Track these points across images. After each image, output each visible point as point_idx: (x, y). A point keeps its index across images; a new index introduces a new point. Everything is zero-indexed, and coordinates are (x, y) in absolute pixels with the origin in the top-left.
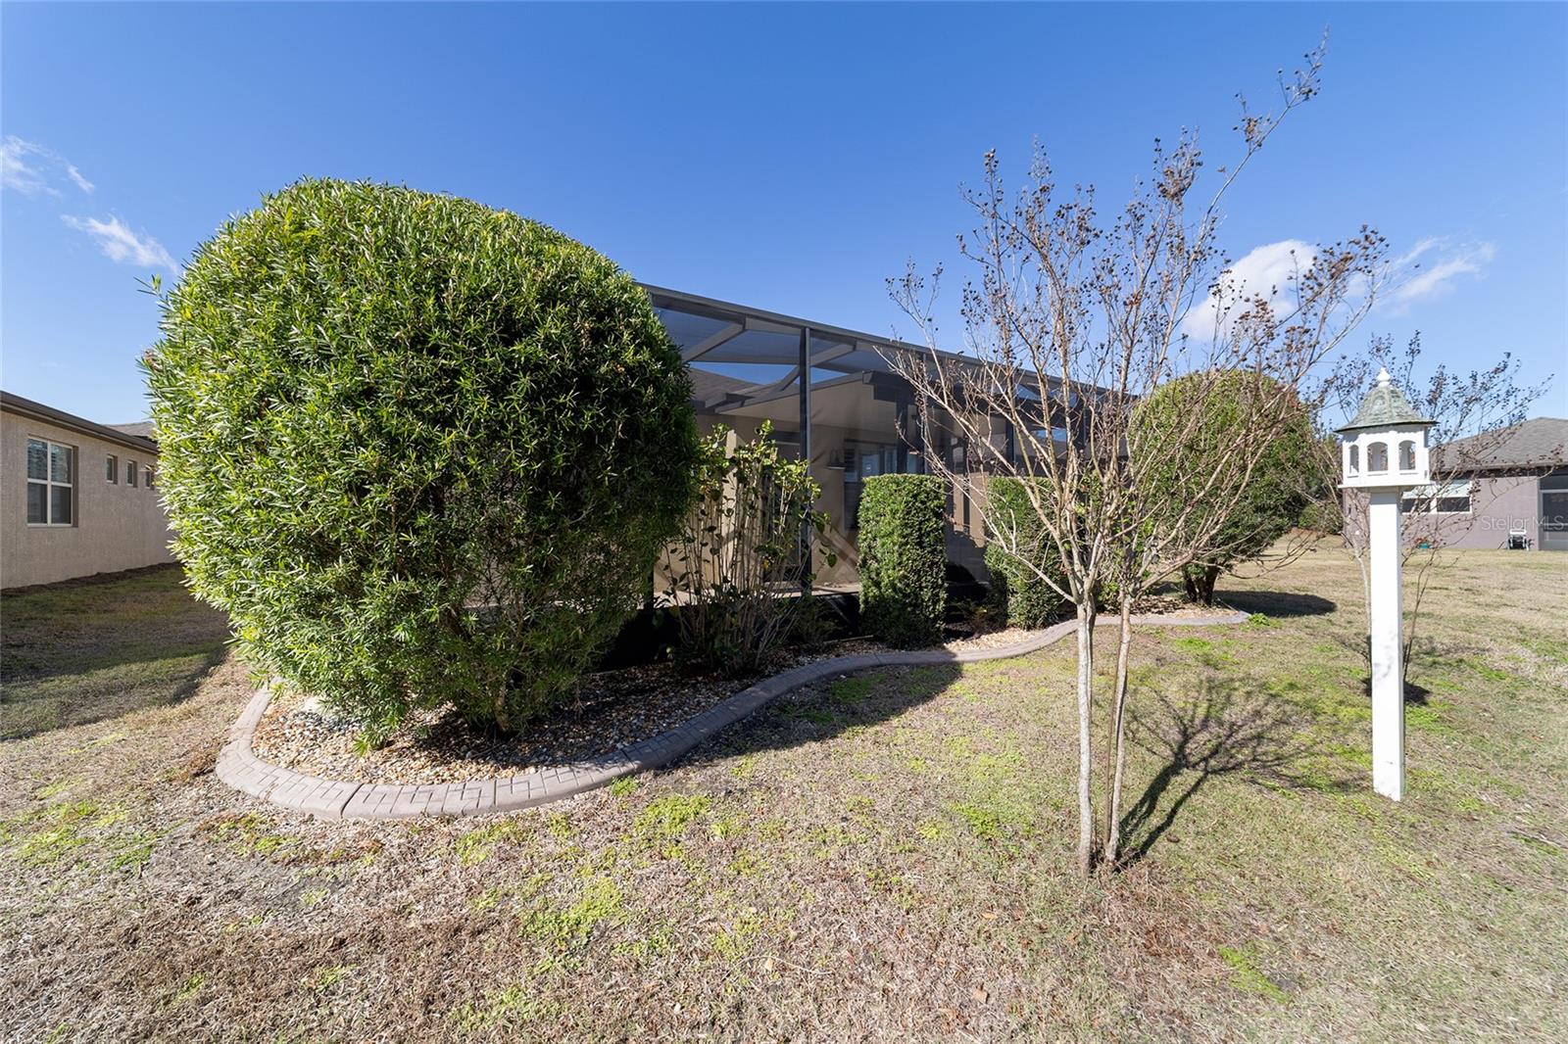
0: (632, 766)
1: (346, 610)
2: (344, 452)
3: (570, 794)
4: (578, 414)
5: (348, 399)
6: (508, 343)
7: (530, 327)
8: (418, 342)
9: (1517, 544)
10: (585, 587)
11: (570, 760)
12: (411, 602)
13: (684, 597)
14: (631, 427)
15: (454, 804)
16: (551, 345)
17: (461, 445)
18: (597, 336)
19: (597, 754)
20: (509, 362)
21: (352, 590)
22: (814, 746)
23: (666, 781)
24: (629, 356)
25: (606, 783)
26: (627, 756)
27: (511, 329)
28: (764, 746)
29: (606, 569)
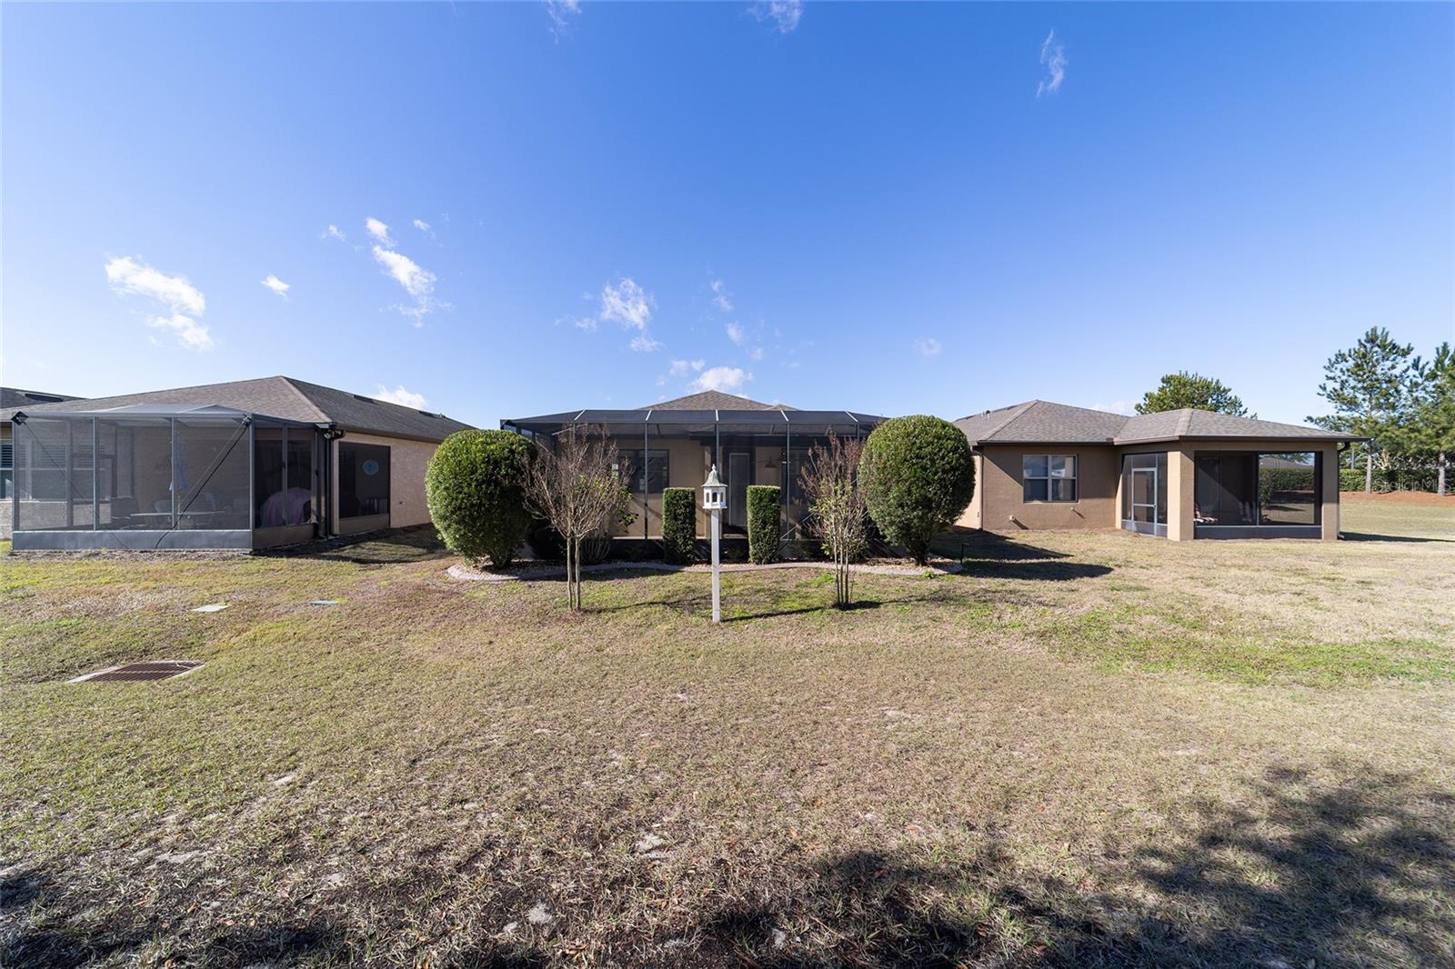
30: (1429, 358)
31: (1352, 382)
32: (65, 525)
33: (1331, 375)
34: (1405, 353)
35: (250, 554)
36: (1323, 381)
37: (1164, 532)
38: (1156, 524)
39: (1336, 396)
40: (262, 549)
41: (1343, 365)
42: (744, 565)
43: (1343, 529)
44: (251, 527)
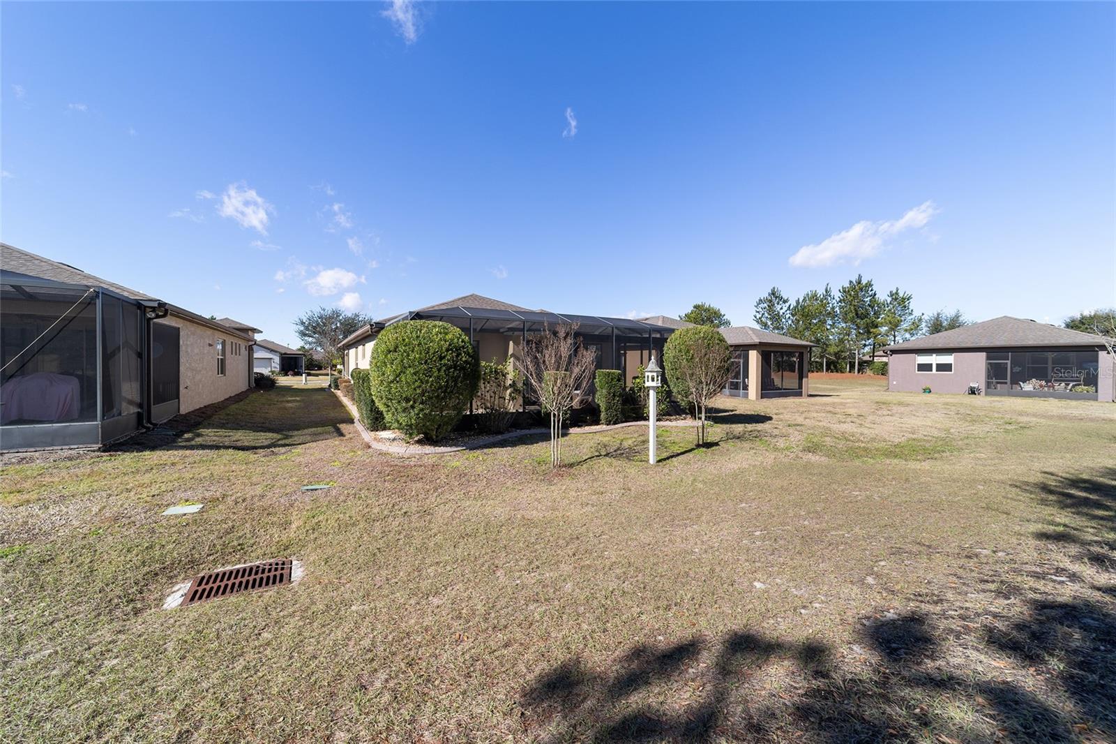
0: (464, 448)
1: (411, 411)
2: (414, 383)
3: (451, 452)
4: (454, 373)
5: (415, 374)
6: (441, 361)
7: (444, 357)
8: (426, 363)
9: (973, 391)
10: (455, 408)
11: (450, 446)
12: (422, 410)
13: (480, 411)
14: (464, 374)
15: (427, 452)
16: (448, 360)
17: (433, 381)
18: (457, 356)
19: (456, 445)
20: (441, 364)
21: (413, 407)
22: (510, 448)
23: (471, 451)
24: (464, 359)
25: (458, 451)
26: (463, 446)
27: (441, 358)
28: (497, 447)
29: (458, 403)
30: (793, 304)
31: (766, 315)
33: (758, 310)
34: (785, 302)
35: (99, 450)
36: (755, 313)
37: (746, 396)
38: (741, 391)
39: (759, 321)
41: (762, 305)
42: (596, 427)
43: (809, 393)
44: (98, 419)
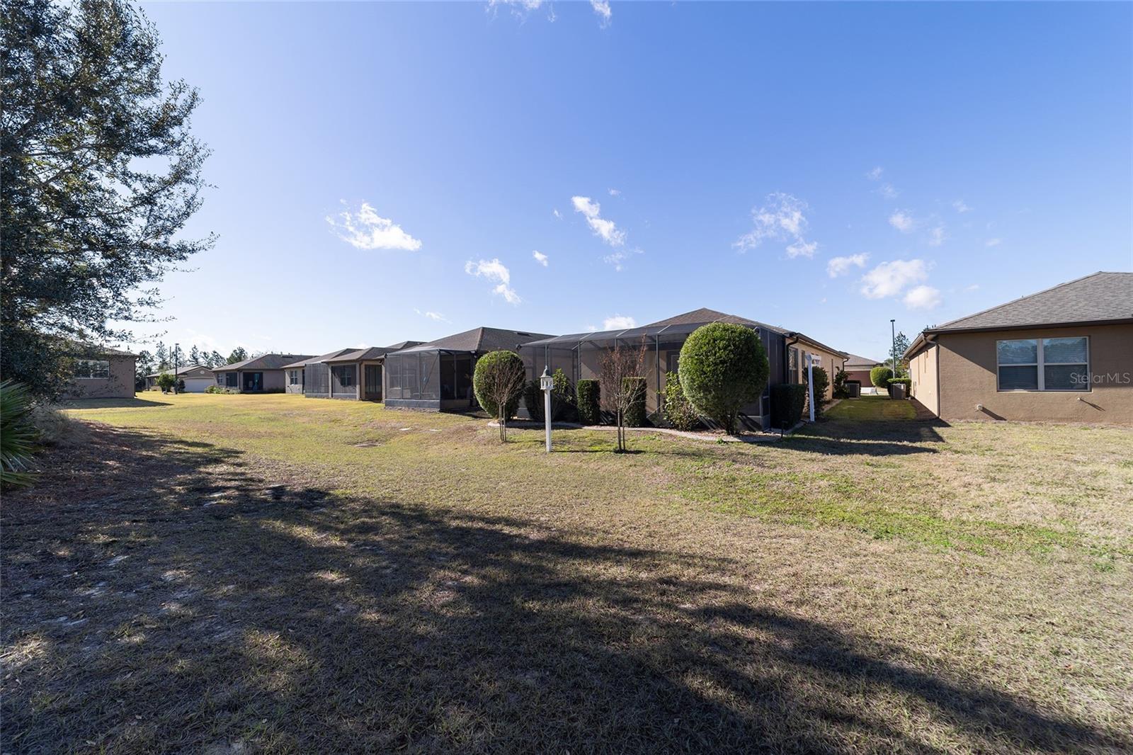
32: (409, 397)
35: (439, 411)
40: (444, 409)
